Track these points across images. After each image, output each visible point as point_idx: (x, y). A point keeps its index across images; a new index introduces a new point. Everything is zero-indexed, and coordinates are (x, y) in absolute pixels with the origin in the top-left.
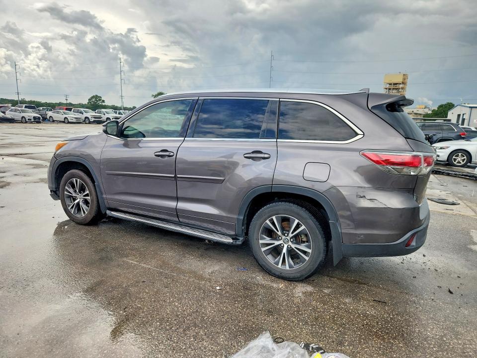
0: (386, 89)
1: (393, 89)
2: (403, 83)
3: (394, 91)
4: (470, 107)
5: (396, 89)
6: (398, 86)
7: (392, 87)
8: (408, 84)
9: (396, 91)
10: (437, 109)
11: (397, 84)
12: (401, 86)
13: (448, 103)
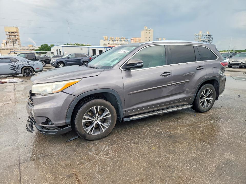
0: (8, 35)
1: (12, 35)
2: (17, 32)
3: (12, 37)
4: (62, 46)
5: (14, 35)
6: (14, 34)
7: (11, 34)
8: (19, 33)
9: (14, 37)
10: (41, 47)
11: (13, 33)
12: (16, 34)
13: (45, 44)
